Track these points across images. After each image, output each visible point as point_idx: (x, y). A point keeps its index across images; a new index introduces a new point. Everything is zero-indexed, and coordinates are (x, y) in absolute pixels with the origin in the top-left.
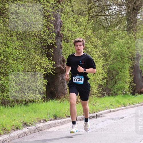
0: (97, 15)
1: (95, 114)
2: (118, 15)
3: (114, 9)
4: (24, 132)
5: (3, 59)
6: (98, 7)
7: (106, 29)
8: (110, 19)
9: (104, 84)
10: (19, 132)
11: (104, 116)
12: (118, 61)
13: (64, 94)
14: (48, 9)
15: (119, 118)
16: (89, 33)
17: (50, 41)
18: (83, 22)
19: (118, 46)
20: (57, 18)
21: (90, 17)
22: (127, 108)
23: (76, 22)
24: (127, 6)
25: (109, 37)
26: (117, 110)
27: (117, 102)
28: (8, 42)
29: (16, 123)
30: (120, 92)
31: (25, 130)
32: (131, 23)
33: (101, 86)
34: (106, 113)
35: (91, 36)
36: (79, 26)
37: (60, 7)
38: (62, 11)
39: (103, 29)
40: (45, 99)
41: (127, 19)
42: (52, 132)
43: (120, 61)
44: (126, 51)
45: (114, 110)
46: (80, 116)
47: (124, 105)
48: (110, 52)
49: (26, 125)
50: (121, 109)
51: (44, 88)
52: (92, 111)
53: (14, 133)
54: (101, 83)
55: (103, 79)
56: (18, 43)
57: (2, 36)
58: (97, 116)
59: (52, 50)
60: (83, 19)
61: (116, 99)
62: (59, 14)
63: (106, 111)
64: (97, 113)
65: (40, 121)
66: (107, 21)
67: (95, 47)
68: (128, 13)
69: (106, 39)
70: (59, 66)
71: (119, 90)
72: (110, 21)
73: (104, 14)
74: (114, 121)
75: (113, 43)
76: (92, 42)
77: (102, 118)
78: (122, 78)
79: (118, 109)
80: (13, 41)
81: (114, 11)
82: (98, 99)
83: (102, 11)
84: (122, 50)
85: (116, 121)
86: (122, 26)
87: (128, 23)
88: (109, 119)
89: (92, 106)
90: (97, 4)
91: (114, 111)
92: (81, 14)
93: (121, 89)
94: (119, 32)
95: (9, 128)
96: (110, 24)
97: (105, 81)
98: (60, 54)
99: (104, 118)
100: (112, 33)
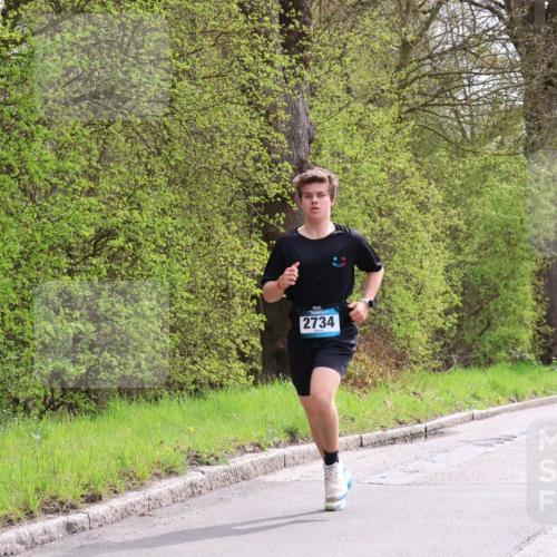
0: (425, 105)
1: (420, 427)
2: (495, 103)
3: (484, 83)
4: (192, 485)
5: (122, 249)
6: (430, 76)
7: (458, 151)
8: (471, 116)
9: (451, 329)
10: (176, 483)
11: (450, 434)
12: (496, 251)
14: (269, 84)
15: (499, 440)
16: (402, 161)
17: (274, 190)
18: (381, 126)
19: (497, 203)
20: (296, 115)
21: (406, 108)
22: (526, 407)
23: (359, 125)
24: (525, 76)
25: (468, 175)
26: (494, 414)
27: (495, 387)
28: (139, 192)
29: (166, 453)
30: (503, 354)
31: (195, 476)
32: (540, 128)
33: (439, 333)
34: (455, 423)
35: (407, 173)
36: (369, 138)
37: (308, 77)
38: (313, 90)
39: (447, 149)
40: (259, 378)
41: (525, 117)
42: (281, 484)
43: (504, 254)
44: (521, 220)
45: (484, 411)
46: (371, 431)
47: (517, 397)
48: (469, 224)
49: (197, 460)
50: (506, 411)
51: (256, 341)
52: (411, 416)
53: (161, 488)
54: (440, 323)
55: (447, 313)
56: (170, 197)
57: (120, 173)
58: (426, 434)
59: (281, 217)
60: (379, 116)
61: (491, 377)
62: (303, 101)
63: (458, 415)
64: (428, 424)
65: (242, 450)
66: (460, 123)
67: (422, 207)
68: (529, 95)
69: (458, 182)
71: (499, 348)
72: (471, 123)
73: (451, 101)
74: (482, 450)
75: (479, 194)
76: (412, 192)
77: (444, 439)
78: (510, 309)
79: (497, 408)
80: (155, 188)
81: (482, 90)
82: (432, 378)
83: (443, 91)
84: (510, 217)
85: (489, 449)
86: (509, 141)
87: (528, 128)
88: (467, 442)
89: (412, 398)
90: (428, 69)
91: (483, 417)
92: (376, 100)
93: (506, 343)
94: (500, 159)
95: (142, 469)
96: (468, 133)
97: (453, 318)
99: (452, 437)
100: (477, 162)
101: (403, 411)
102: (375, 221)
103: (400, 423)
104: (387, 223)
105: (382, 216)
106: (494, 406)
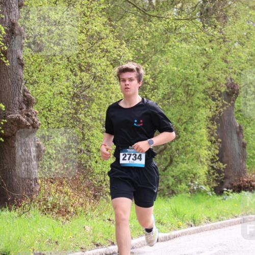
1: (114, 249)
7: (145, 15)
12: (178, 101)
13: (31, 192)
16: (98, 24)
19: (178, 60)
22: (202, 230)
25: (153, 37)
26: (175, 237)
27: (176, 214)
30: (184, 186)
35: (103, 35)
39: (136, 15)
43: (183, 103)
44: (198, 74)
45: (167, 235)
47: (195, 222)
48: (154, 78)
50: (185, 234)
52: (106, 239)
61: (173, 206)
69: (145, 43)
70: (16, 115)
71: (180, 181)
75: (162, 52)
76: (107, 51)
78: (189, 149)
79: (178, 232)
84: (189, 71)
86: (188, 7)
91: (166, 239)
93: (186, 178)
94: (180, 23)
98: (17, 82)
100: (161, 25)
101: (99, 235)
102: (76, 75)
103: (97, 245)
104: (86, 76)
105: (82, 71)
106: (175, 230)
